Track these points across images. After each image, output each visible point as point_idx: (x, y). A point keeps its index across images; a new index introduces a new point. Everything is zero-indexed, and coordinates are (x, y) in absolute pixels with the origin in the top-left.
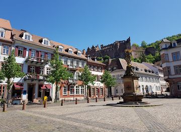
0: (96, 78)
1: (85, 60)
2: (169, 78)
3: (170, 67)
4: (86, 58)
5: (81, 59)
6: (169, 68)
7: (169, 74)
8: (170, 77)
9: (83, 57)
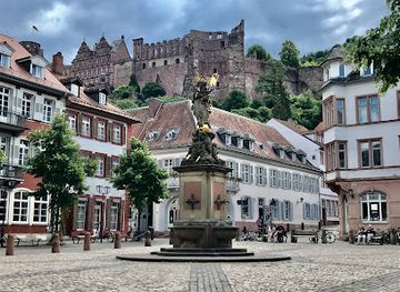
0: (92, 163)
1: (59, 95)
2: (338, 179)
3: (346, 142)
4: (63, 88)
5: (41, 90)
6: (342, 144)
7: (342, 165)
8: (343, 175)
9: (54, 82)
